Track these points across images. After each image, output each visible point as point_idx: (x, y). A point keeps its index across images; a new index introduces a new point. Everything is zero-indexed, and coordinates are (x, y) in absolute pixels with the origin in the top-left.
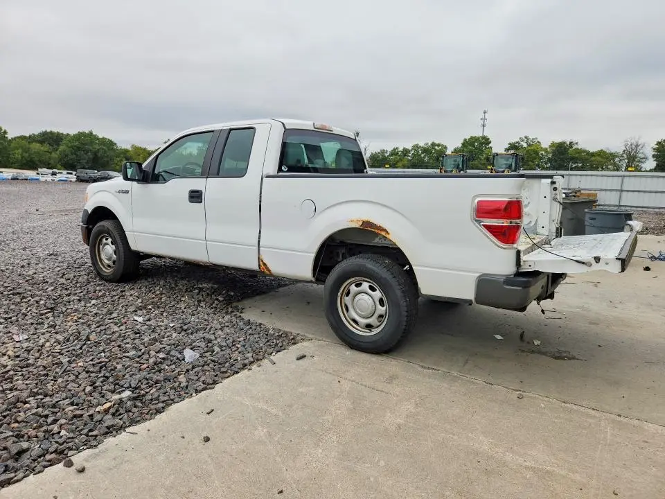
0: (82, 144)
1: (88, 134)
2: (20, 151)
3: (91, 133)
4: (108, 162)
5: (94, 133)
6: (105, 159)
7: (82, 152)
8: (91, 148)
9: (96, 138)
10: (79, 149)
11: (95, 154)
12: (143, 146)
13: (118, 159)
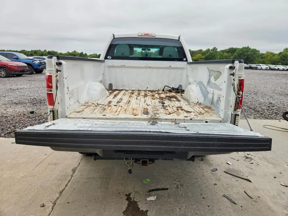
0: (243, 52)
1: (247, 48)
2: (219, 56)
3: (248, 47)
4: (252, 60)
5: (249, 47)
6: (252, 58)
7: (242, 56)
8: (246, 54)
9: (250, 49)
10: (241, 54)
11: (248, 56)
12: (272, 52)
13: (258, 58)
